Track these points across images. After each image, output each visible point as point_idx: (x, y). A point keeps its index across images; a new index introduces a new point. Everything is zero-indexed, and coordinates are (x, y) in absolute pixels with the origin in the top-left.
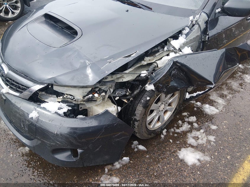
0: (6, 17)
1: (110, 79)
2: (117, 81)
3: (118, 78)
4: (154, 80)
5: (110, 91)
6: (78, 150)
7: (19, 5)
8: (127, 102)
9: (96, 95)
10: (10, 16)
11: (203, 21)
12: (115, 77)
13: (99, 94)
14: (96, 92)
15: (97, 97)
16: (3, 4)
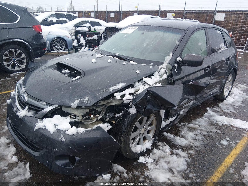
0: (12, 70)
1: (102, 103)
2: (108, 105)
3: (108, 103)
4: (135, 101)
5: (103, 113)
6: (76, 157)
7: (25, 61)
8: (115, 123)
9: (92, 116)
10: (16, 69)
11: (169, 69)
12: (106, 102)
13: (94, 115)
14: (92, 114)
15: (93, 118)
16: (12, 60)
